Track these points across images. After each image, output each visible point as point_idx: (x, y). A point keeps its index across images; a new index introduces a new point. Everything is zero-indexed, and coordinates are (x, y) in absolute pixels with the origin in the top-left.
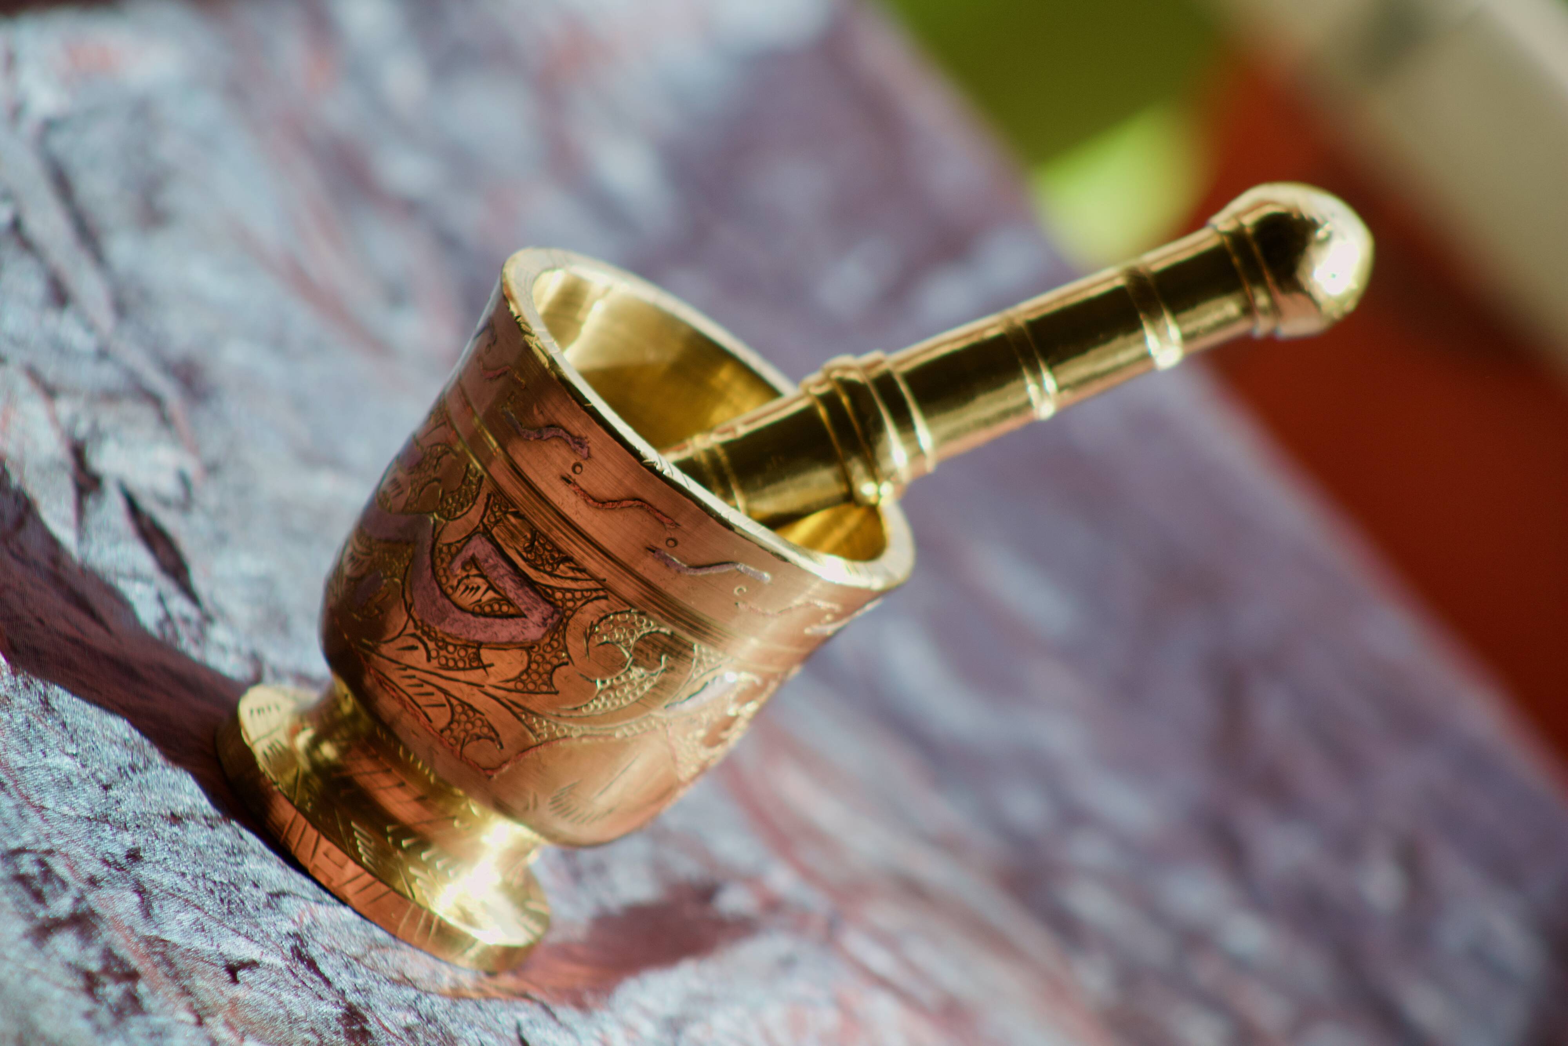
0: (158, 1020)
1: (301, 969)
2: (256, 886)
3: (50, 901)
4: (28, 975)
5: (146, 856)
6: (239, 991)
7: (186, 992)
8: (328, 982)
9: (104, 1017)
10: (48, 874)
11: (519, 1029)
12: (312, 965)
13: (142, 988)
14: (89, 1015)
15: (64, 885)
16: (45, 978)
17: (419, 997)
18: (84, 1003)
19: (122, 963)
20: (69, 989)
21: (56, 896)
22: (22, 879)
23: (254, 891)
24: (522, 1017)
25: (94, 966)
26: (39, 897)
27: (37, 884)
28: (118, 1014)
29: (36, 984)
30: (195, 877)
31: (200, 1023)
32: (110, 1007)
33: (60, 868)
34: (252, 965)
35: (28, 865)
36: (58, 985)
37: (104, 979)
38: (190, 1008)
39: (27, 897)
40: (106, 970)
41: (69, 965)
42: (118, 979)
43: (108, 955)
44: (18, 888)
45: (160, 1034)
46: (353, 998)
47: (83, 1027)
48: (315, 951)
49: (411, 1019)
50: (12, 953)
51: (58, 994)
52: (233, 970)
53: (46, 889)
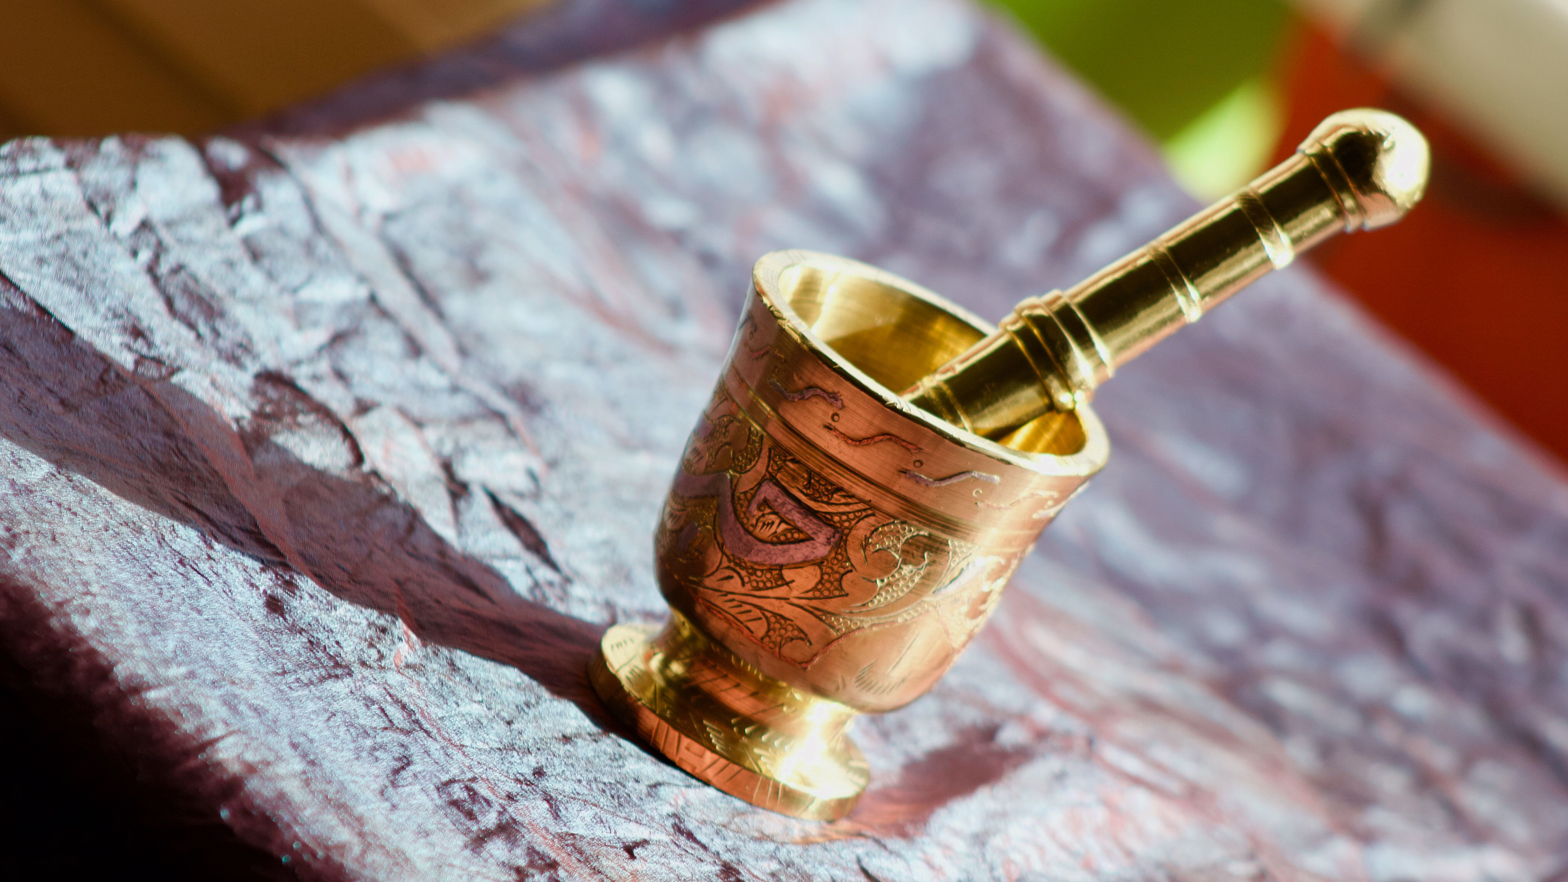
1: (682, 840)
2: (637, 781)
3: (480, 817)
5: (548, 771)
6: (636, 865)
7: (596, 871)
8: (704, 847)
10: (475, 796)
11: (859, 861)
12: (690, 836)
13: (561, 873)
15: (488, 802)
17: (777, 848)
19: (543, 856)
21: (484, 812)
22: (456, 803)
23: (636, 786)
24: (860, 851)
25: (522, 862)
26: (471, 815)
27: (468, 805)
30: (589, 782)
33: (483, 790)
34: (644, 843)
35: (458, 792)
37: (530, 871)
39: (462, 817)
40: (532, 864)
41: (503, 864)
42: (542, 869)
43: (532, 851)
44: (454, 810)
46: (726, 857)
48: (691, 825)
49: (774, 866)
50: (457, 862)
52: (629, 849)
53: (476, 808)
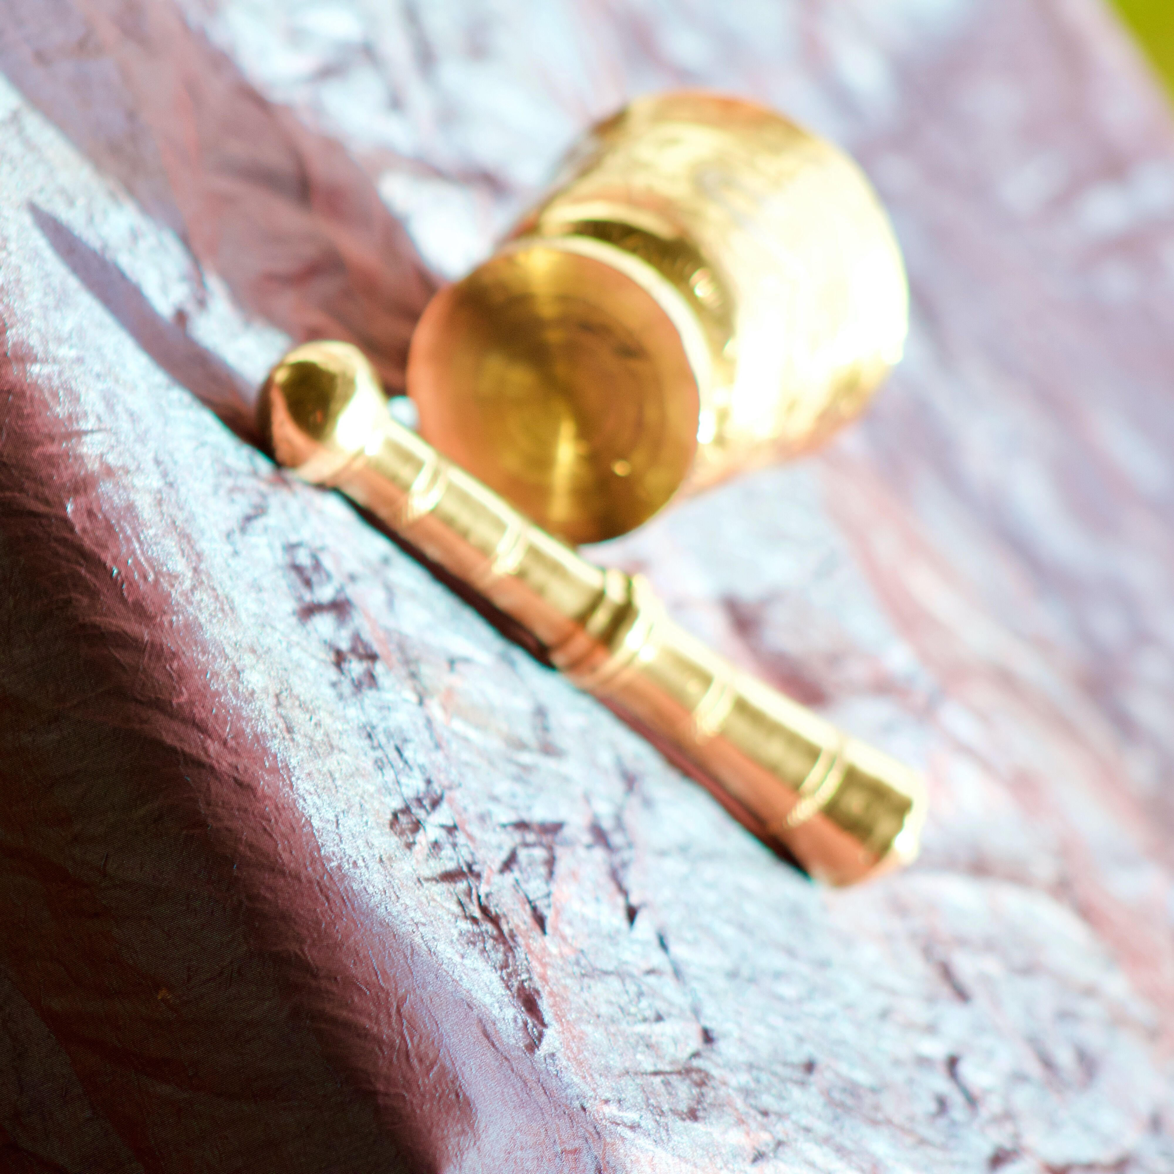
0: (388, 696)
3: (316, 589)
4: (289, 647)
7: (413, 676)
9: (347, 688)
10: (317, 566)
13: (379, 668)
14: (334, 685)
15: (329, 577)
16: (304, 650)
18: (332, 674)
19: (366, 646)
20: (323, 661)
21: (321, 583)
22: (297, 569)
25: (344, 645)
26: (308, 583)
27: (309, 573)
28: (358, 686)
29: (296, 653)
31: (421, 702)
32: (353, 680)
33: (327, 562)
35: (303, 558)
36: (314, 657)
37: (350, 656)
38: (415, 689)
39: (298, 583)
40: (354, 650)
41: (325, 642)
42: (361, 657)
43: (357, 638)
44: (293, 575)
45: (389, 708)
47: (329, 693)
50: (280, 626)
51: (313, 664)
52: (452, 663)
53: (315, 578)
